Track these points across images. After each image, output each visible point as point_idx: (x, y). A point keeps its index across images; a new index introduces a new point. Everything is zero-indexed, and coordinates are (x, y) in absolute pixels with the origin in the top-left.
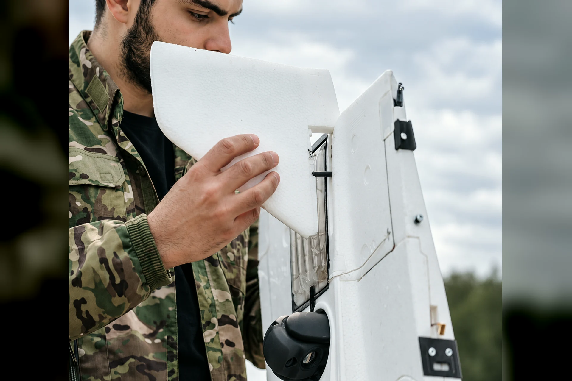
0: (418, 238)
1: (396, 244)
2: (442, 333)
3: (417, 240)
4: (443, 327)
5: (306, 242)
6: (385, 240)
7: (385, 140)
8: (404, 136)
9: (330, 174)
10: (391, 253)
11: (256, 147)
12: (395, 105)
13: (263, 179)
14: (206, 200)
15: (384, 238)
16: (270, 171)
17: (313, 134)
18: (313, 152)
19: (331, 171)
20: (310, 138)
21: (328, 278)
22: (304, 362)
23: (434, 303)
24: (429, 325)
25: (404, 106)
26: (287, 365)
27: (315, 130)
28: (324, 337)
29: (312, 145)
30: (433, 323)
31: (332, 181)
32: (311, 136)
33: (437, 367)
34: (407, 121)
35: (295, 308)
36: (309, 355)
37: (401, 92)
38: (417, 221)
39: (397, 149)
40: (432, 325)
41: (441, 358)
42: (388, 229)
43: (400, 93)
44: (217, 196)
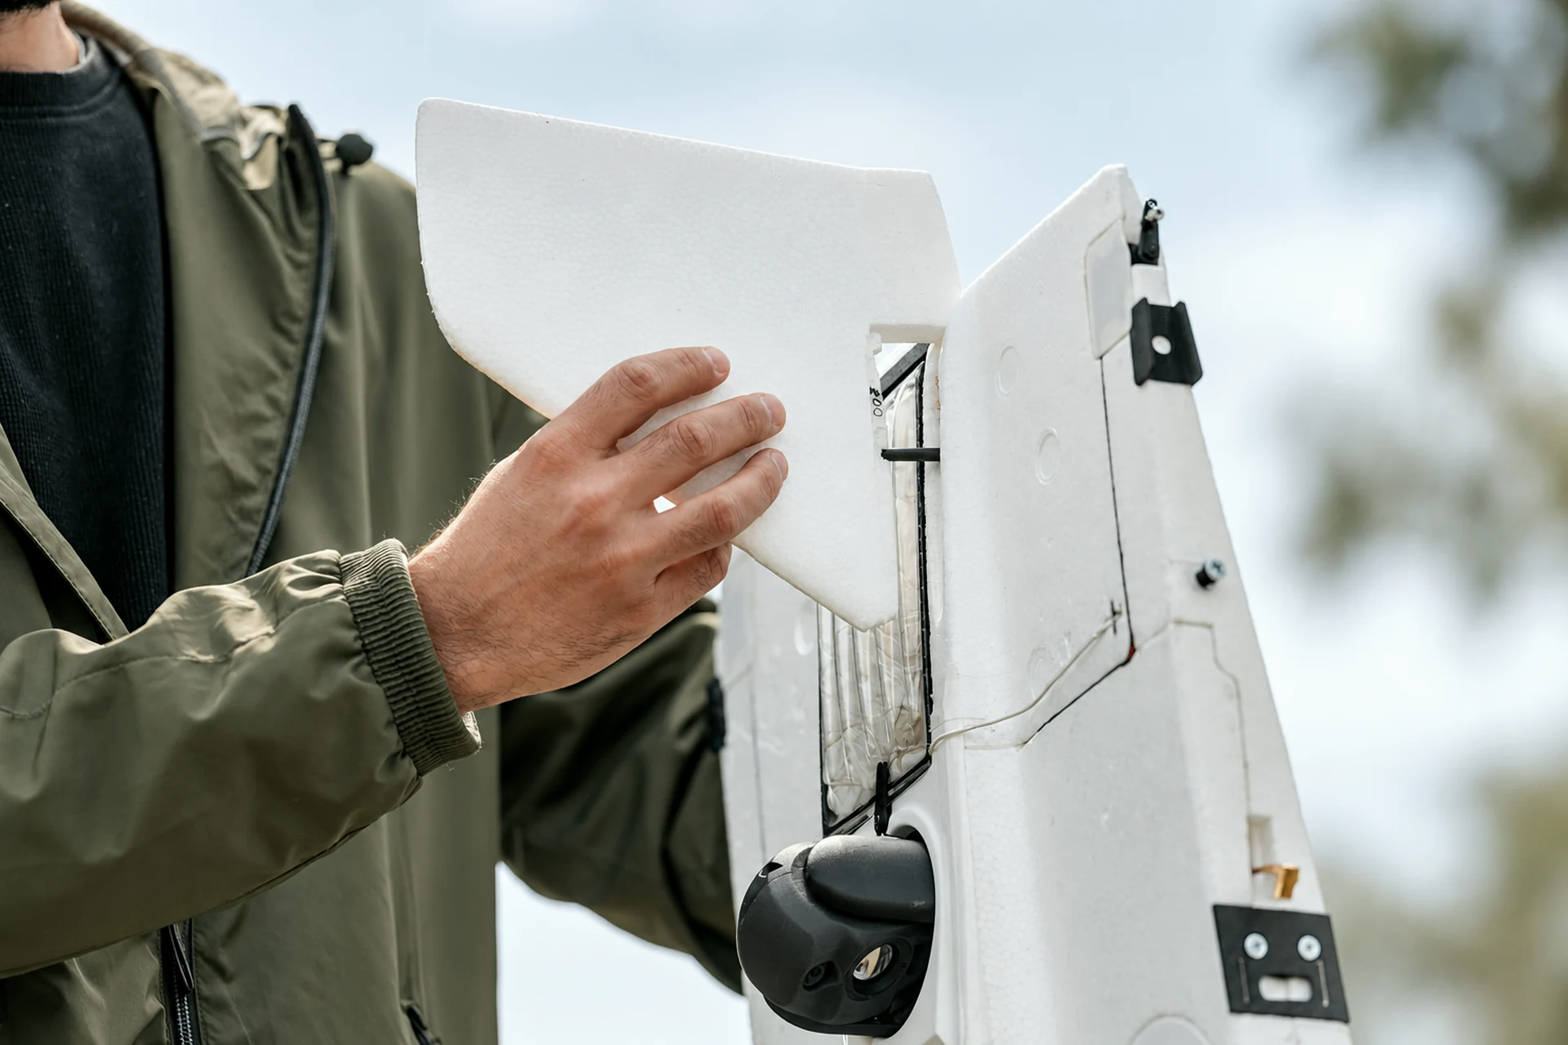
0: (1210, 627)
1: (1137, 644)
2: (1286, 892)
3: (1205, 632)
4: (1291, 876)
5: (864, 640)
6: (1103, 632)
7: (1101, 358)
8: (1162, 346)
9: (934, 455)
10: (1120, 670)
11: (719, 382)
12: (1136, 260)
13: (739, 469)
14: (573, 525)
15: (1101, 627)
16: (762, 446)
17: (883, 345)
18: (886, 394)
19: (937, 447)
20: (875, 356)
21: (929, 741)
22: (859, 975)
23: (1259, 809)
24: (1247, 872)
25: (1164, 266)
26: (806, 984)
27: (890, 333)
28: (917, 904)
29: (881, 375)
30: (1259, 864)
31: (940, 473)
32: (877, 352)
33: (1271, 990)
34: (1173, 304)
35: (831, 825)
36: (873, 958)
37: (1154, 224)
38: (1204, 580)
39: (1139, 382)
40: (1255, 871)
41: (1284, 966)
42: (1112, 604)
43: (1149, 227)
44: (606, 516)
